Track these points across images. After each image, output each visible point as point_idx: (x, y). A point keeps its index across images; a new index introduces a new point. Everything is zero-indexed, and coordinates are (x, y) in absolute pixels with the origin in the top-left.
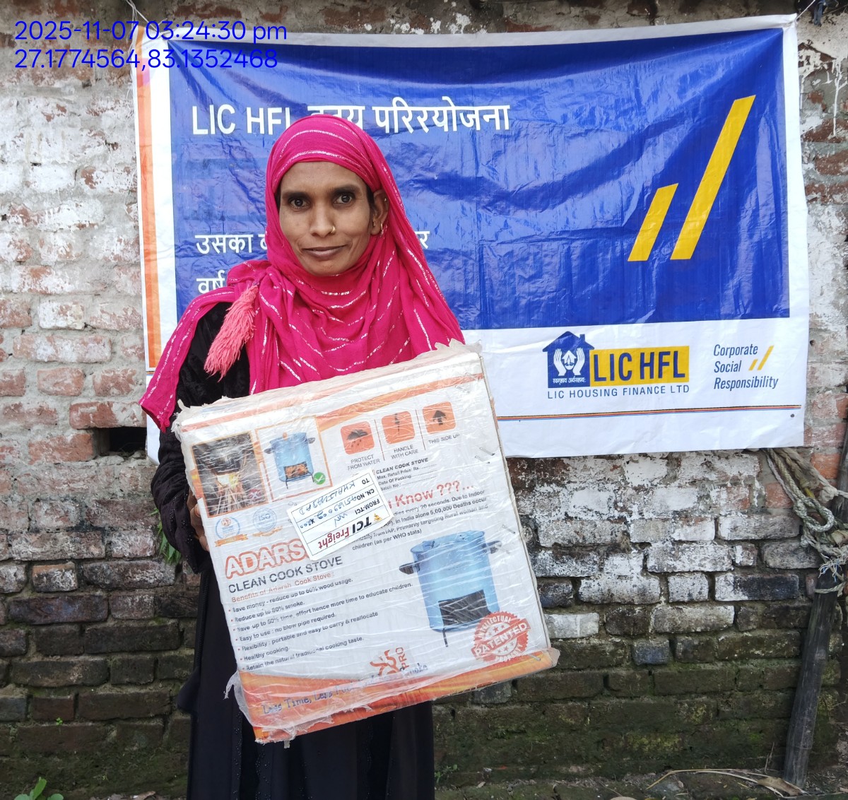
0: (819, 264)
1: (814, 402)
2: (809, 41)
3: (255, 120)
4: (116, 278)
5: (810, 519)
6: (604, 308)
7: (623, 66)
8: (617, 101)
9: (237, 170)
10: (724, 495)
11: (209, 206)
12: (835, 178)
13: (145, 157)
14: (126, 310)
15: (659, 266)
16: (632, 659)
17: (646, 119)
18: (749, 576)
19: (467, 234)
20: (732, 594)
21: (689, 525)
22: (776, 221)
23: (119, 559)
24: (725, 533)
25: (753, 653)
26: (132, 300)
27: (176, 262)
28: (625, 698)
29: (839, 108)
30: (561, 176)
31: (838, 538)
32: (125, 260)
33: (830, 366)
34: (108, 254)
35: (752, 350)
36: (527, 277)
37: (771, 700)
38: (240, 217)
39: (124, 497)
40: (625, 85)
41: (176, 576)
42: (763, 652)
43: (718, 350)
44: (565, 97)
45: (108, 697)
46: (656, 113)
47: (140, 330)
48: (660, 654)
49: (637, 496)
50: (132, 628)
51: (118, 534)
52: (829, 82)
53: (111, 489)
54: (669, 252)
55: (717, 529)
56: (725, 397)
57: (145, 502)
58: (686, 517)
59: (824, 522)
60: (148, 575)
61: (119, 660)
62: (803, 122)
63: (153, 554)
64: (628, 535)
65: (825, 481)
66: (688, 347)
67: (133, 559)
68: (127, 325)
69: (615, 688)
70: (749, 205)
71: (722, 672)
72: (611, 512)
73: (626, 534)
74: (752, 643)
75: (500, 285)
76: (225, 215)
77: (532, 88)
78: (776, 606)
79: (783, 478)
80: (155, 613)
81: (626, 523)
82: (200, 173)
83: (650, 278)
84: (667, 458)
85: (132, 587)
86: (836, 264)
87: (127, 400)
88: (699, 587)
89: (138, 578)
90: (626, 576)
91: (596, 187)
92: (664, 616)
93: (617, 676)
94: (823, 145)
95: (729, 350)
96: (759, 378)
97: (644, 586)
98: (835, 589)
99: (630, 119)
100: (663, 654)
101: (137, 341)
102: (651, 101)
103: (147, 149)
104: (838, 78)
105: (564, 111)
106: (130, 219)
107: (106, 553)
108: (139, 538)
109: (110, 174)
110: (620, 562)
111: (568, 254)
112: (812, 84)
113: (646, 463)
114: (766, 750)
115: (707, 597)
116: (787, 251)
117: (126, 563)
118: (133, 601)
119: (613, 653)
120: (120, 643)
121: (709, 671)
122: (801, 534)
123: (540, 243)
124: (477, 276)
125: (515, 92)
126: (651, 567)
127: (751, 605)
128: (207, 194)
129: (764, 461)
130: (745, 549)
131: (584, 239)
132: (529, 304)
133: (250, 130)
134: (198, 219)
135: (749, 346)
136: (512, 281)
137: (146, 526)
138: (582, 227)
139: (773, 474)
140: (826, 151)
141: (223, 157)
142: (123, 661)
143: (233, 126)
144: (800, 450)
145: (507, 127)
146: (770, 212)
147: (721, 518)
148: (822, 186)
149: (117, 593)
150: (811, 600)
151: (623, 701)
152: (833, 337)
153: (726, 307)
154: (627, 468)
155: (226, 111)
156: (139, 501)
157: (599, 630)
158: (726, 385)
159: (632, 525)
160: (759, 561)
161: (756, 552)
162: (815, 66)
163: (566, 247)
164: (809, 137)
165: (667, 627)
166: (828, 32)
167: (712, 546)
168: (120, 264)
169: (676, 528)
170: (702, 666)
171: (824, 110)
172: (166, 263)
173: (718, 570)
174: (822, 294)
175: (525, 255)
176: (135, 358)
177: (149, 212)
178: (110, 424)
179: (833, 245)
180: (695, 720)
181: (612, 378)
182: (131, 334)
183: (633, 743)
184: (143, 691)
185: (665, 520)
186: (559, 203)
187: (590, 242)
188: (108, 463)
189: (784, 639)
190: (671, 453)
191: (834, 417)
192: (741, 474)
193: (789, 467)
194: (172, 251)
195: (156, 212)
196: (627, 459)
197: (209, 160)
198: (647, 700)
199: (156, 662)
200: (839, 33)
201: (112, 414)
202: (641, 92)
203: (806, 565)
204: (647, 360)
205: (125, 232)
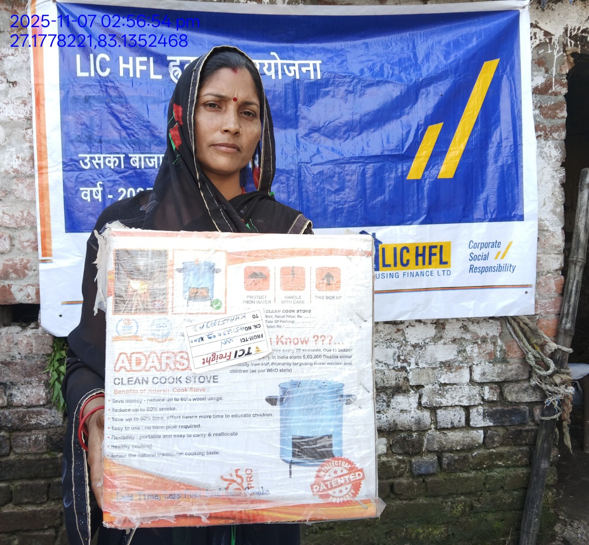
0: (543, 183)
1: (540, 282)
2: (536, 21)
3: (126, 66)
4: (15, 187)
5: (537, 366)
6: (390, 214)
7: (405, 34)
8: (400, 60)
9: (112, 104)
10: (476, 350)
11: (89, 132)
12: (553, 121)
13: (39, 93)
14: (22, 212)
15: (430, 183)
16: (411, 471)
17: (421, 74)
18: (494, 408)
19: (289, 158)
20: (482, 422)
21: (451, 372)
22: (515, 151)
23: (18, 407)
24: (477, 377)
25: (497, 464)
26: (28, 204)
27: (63, 176)
28: (406, 500)
29: (556, 71)
30: (358, 115)
31: (557, 380)
32: (22, 173)
33: (550, 256)
34: (8, 168)
35: (496, 244)
36: (333, 190)
37: (509, 497)
38: (114, 141)
39: (21, 359)
40: (406, 48)
41: (64, 420)
42: (504, 463)
43: (472, 244)
44: (362, 55)
45: (11, 514)
46: (428, 70)
47: (34, 227)
48: (431, 467)
49: (414, 352)
50: (30, 460)
51: (17, 388)
52: (550, 51)
53: (11, 353)
54: (437, 172)
55: (471, 375)
56: (477, 279)
57: (39, 363)
58: (449, 366)
59: (547, 368)
60: (42, 419)
61: (20, 485)
62: (532, 80)
63: (45, 403)
64: (408, 380)
65: (547, 339)
66: (450, 242)
67: (30, 407)
68: (23, 224)
69: (398, 493)
70: (495, 138)
71: (475, 478)
72: (396, 363)
73: (406, 379)
74: (496, 457)
75: (313, 196)
76: (103, 139)
77: (338, 48)
78: (513, 430)
79: (518, 336)
80: (48, 448)
81: (406, 371)
82: (82, 106)
83: (423, 193)
84: (435, 323)
85: (29, 429)
86: (554, 183)
87: (23, 283)
88: (459, 417)
89: (33, 422)
90: (406, 410)
91: (384, 124)
92: (433, 439)
93: (400, 484)
94: (546, 97)
95: (480, 245)
96: (502, 265)
97: (419, 418)
98: (555, 417)
99: (409, 74)
100: (433, 467)
101: (31, 236)
102: (425, 61)
103: (41, 87)
104: (556, 49)
105: (361, 66)
106: (26, 141)
107: (8, 402)
108: (34, 391)
109: (11, 106)
110: (402, 400)
111: (363, 173)
112: (538, 53)
113: (420, 327)
114: (506, 534)
115: (464, 425)
116: (522, 173)
117: (25, 410)
118: (30, 439)
119: (397, 467)
120: (20, 472)
121: (466, 477)
122: (530, 377)
123: (343, 165)
124: (297, 189)
125: (326, 51)
126: (424, 403)
127: (495, 429)
128: (88, 123)
129: (504, 325)
130: (491, 388)
131: (375, 163)
132: (335, 210)
133: (121, 74)
134: (80, 141)
135: (495, 242)
136: (322, 193)
137: (40, 381)
138: (374, 154)
139: (511, 334)
140: (548, 101)
141: (101, 94)
142: (22, 486)
143: (108, 71)
144: (529, 317)
145: (319, 77)
146: (509, 144)
147: (474, 366)
148: (545, 126)
149: (17, 433)
150: (538, 425)
151: (405, 502)
152: (553, 235)
153: (478, 213)
154: (407, 331)
155: (103, 59)
156: (33, 362)
157: (387, 450)
158: (478, 270)
159: (411, 373)
160: (501, 398)
161: (498, 391)
162: (540, 40)
163: (362, 168)
164: (536, 91)
165: (436, 447)
166: (549, 16)
167: (467, 387)
168: (18, 175)
169: (442, 374)
170: (461, 474)
171: (547, 72)
172: (55, 175)
173: (472, 404)
174: (544, 204)
175: (332, 173)
176: (29, 250)
177: (42, 136)
178: (10, 301)
179: (552, 169)
180: (455, 514)
181: (395, 265)
182: (26, 231)
183: (412, 533)
184: (39, 509)
185: (434, 369)
186: (357, 135)
187: (379, 165)
188: (9, 332)
189: (519, 452)
190: (438, 320)
191: (553, 292)
192: (488, 335)
193: (522, 329)
194: (61, 166)
195: (47, 136)
196: (407, 324)
197: (90, 97)
198: (422, 500)
199: (49, 486)
200: (557, 17)
201: (11, 293)
202: (417, 54)
203: (534, 399)
204: (420, 252)
205: (22, 150)
